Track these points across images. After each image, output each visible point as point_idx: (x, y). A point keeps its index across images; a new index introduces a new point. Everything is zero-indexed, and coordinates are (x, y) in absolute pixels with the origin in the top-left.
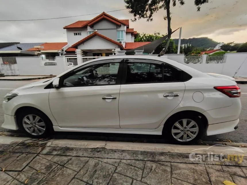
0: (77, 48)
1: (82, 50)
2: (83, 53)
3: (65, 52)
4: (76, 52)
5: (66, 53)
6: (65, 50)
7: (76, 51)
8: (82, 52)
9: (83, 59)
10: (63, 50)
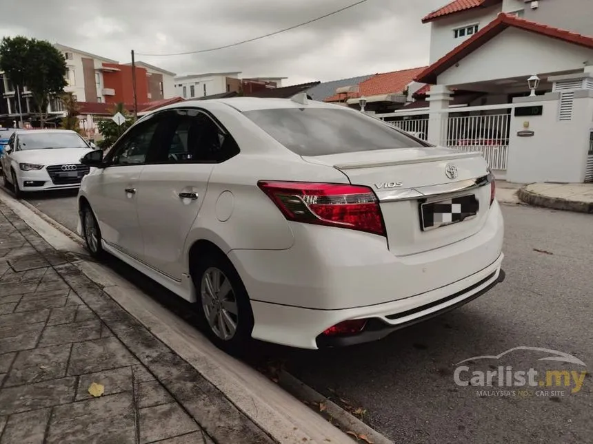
0: (434, 82)
1: (449, 87)
2: (452, 99)
3: (413, 97)
4: (428, 96)
5: (414, 100)
6: (411, 93)
7: (427, 93)
8: (451, 96)
9: (451, 114)
10: (406, 93)
